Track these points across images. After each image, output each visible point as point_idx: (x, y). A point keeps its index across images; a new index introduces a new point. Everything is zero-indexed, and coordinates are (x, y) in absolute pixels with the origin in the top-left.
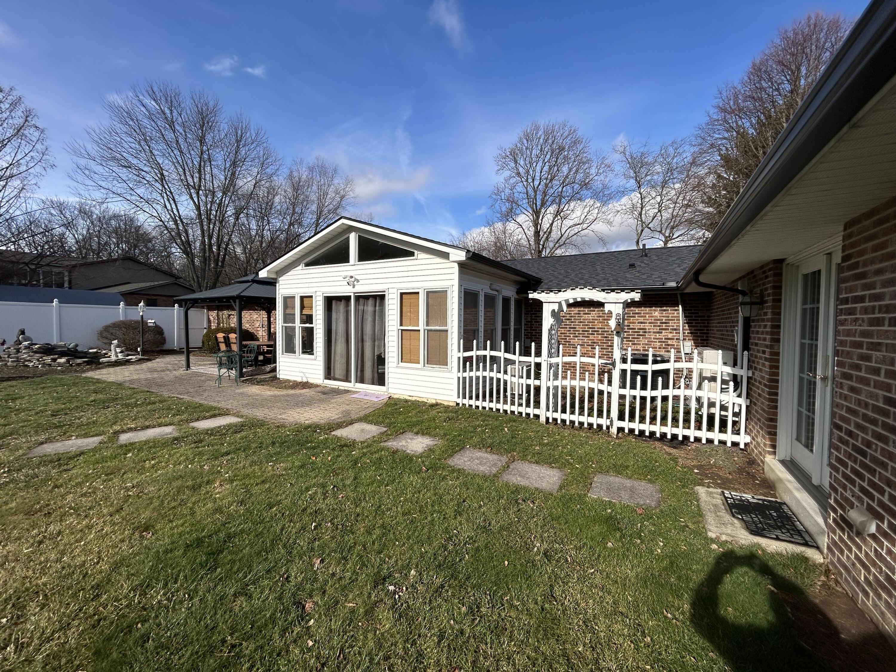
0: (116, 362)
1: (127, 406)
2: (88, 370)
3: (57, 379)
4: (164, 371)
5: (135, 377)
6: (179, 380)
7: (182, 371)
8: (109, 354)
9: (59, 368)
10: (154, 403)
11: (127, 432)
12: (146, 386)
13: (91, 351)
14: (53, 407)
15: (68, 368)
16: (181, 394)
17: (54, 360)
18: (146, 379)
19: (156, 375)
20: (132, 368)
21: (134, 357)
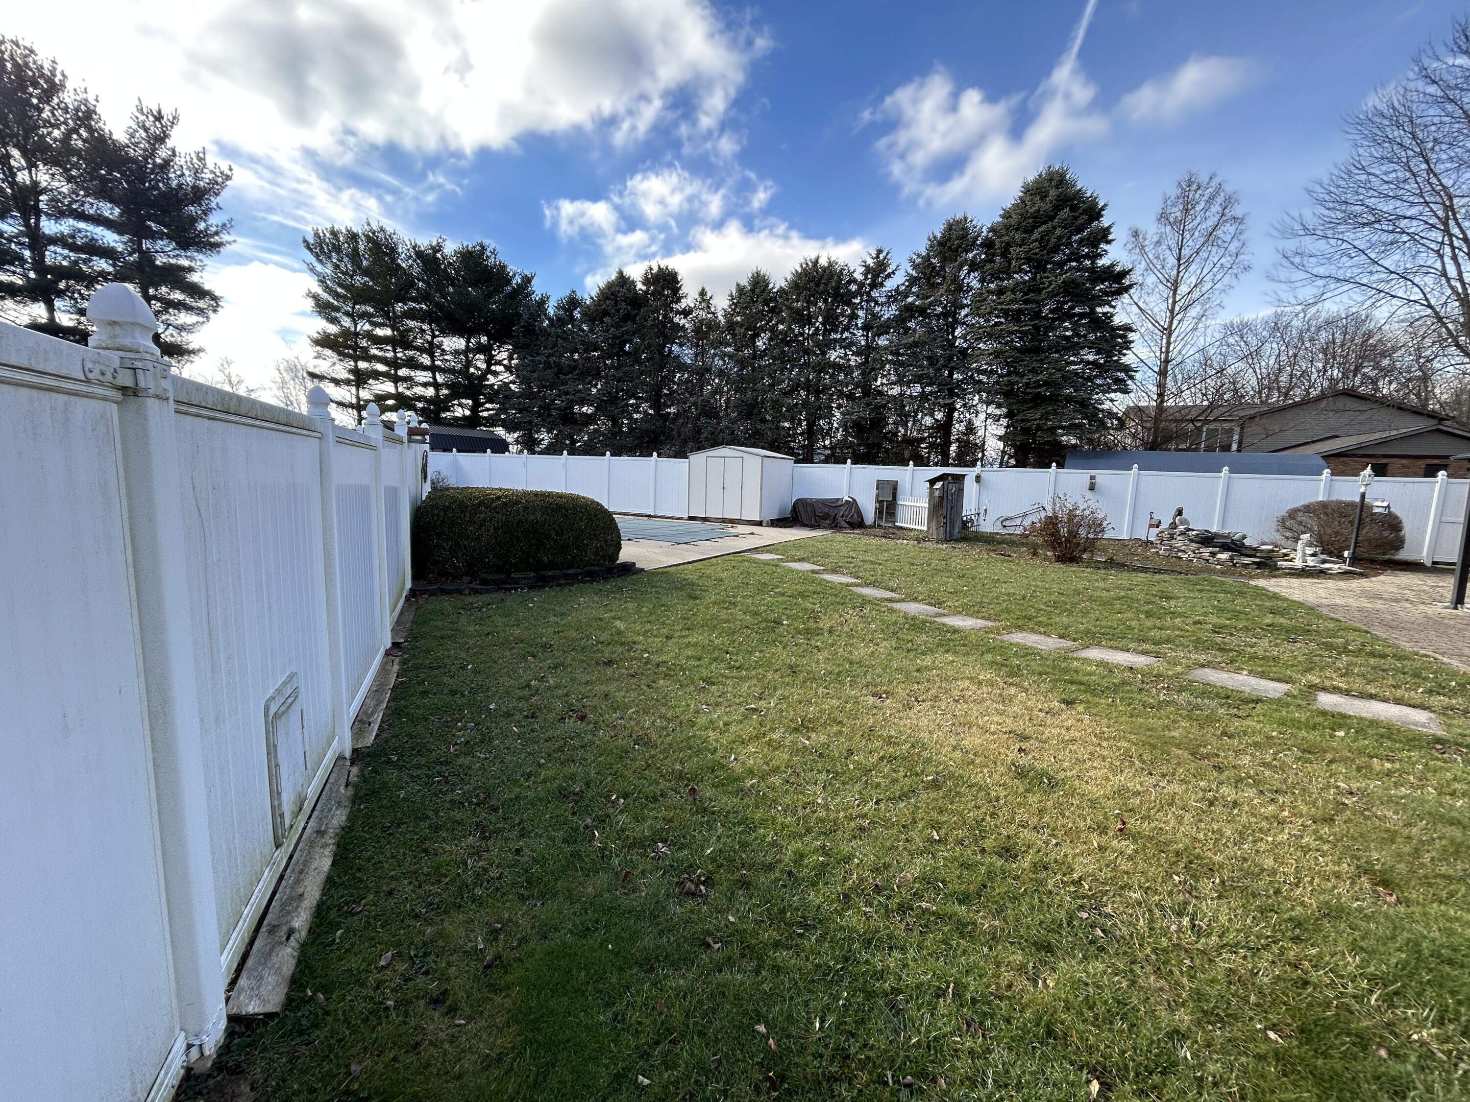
0: (1303, 570)
1: (1329, 647)
2: (1258, 576)
3: (1217, 581)
4: (1397, 601)
5: (1338, 602)
6: (1436, 624)
7: (1441, 609)
8: (1292, 556)
9: (1218, 567)
10: (1384, 656)
11: (1330, 692)
12: (1360, 621)
13: (1264, 547)
14: (1214, 619)
15: (1231, 568)
16: (1443, 654)
17: (1213, 554)
18: (1360, 609)
19: (1379, 605)
20: (1330, 584)
21: (1336, 566)
